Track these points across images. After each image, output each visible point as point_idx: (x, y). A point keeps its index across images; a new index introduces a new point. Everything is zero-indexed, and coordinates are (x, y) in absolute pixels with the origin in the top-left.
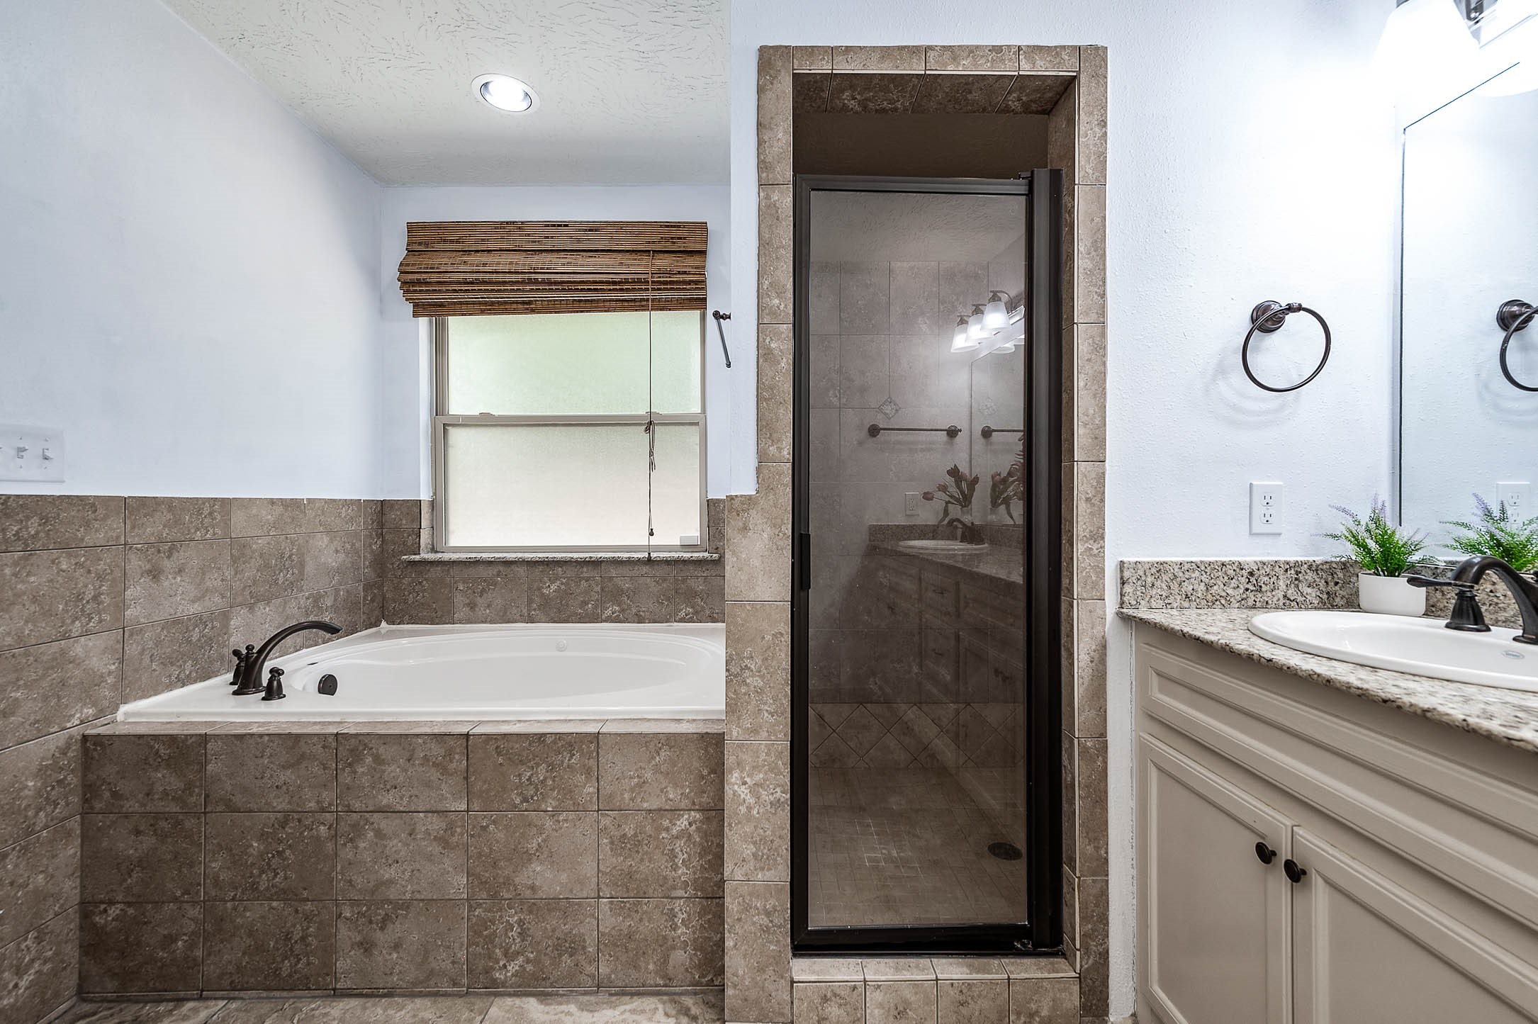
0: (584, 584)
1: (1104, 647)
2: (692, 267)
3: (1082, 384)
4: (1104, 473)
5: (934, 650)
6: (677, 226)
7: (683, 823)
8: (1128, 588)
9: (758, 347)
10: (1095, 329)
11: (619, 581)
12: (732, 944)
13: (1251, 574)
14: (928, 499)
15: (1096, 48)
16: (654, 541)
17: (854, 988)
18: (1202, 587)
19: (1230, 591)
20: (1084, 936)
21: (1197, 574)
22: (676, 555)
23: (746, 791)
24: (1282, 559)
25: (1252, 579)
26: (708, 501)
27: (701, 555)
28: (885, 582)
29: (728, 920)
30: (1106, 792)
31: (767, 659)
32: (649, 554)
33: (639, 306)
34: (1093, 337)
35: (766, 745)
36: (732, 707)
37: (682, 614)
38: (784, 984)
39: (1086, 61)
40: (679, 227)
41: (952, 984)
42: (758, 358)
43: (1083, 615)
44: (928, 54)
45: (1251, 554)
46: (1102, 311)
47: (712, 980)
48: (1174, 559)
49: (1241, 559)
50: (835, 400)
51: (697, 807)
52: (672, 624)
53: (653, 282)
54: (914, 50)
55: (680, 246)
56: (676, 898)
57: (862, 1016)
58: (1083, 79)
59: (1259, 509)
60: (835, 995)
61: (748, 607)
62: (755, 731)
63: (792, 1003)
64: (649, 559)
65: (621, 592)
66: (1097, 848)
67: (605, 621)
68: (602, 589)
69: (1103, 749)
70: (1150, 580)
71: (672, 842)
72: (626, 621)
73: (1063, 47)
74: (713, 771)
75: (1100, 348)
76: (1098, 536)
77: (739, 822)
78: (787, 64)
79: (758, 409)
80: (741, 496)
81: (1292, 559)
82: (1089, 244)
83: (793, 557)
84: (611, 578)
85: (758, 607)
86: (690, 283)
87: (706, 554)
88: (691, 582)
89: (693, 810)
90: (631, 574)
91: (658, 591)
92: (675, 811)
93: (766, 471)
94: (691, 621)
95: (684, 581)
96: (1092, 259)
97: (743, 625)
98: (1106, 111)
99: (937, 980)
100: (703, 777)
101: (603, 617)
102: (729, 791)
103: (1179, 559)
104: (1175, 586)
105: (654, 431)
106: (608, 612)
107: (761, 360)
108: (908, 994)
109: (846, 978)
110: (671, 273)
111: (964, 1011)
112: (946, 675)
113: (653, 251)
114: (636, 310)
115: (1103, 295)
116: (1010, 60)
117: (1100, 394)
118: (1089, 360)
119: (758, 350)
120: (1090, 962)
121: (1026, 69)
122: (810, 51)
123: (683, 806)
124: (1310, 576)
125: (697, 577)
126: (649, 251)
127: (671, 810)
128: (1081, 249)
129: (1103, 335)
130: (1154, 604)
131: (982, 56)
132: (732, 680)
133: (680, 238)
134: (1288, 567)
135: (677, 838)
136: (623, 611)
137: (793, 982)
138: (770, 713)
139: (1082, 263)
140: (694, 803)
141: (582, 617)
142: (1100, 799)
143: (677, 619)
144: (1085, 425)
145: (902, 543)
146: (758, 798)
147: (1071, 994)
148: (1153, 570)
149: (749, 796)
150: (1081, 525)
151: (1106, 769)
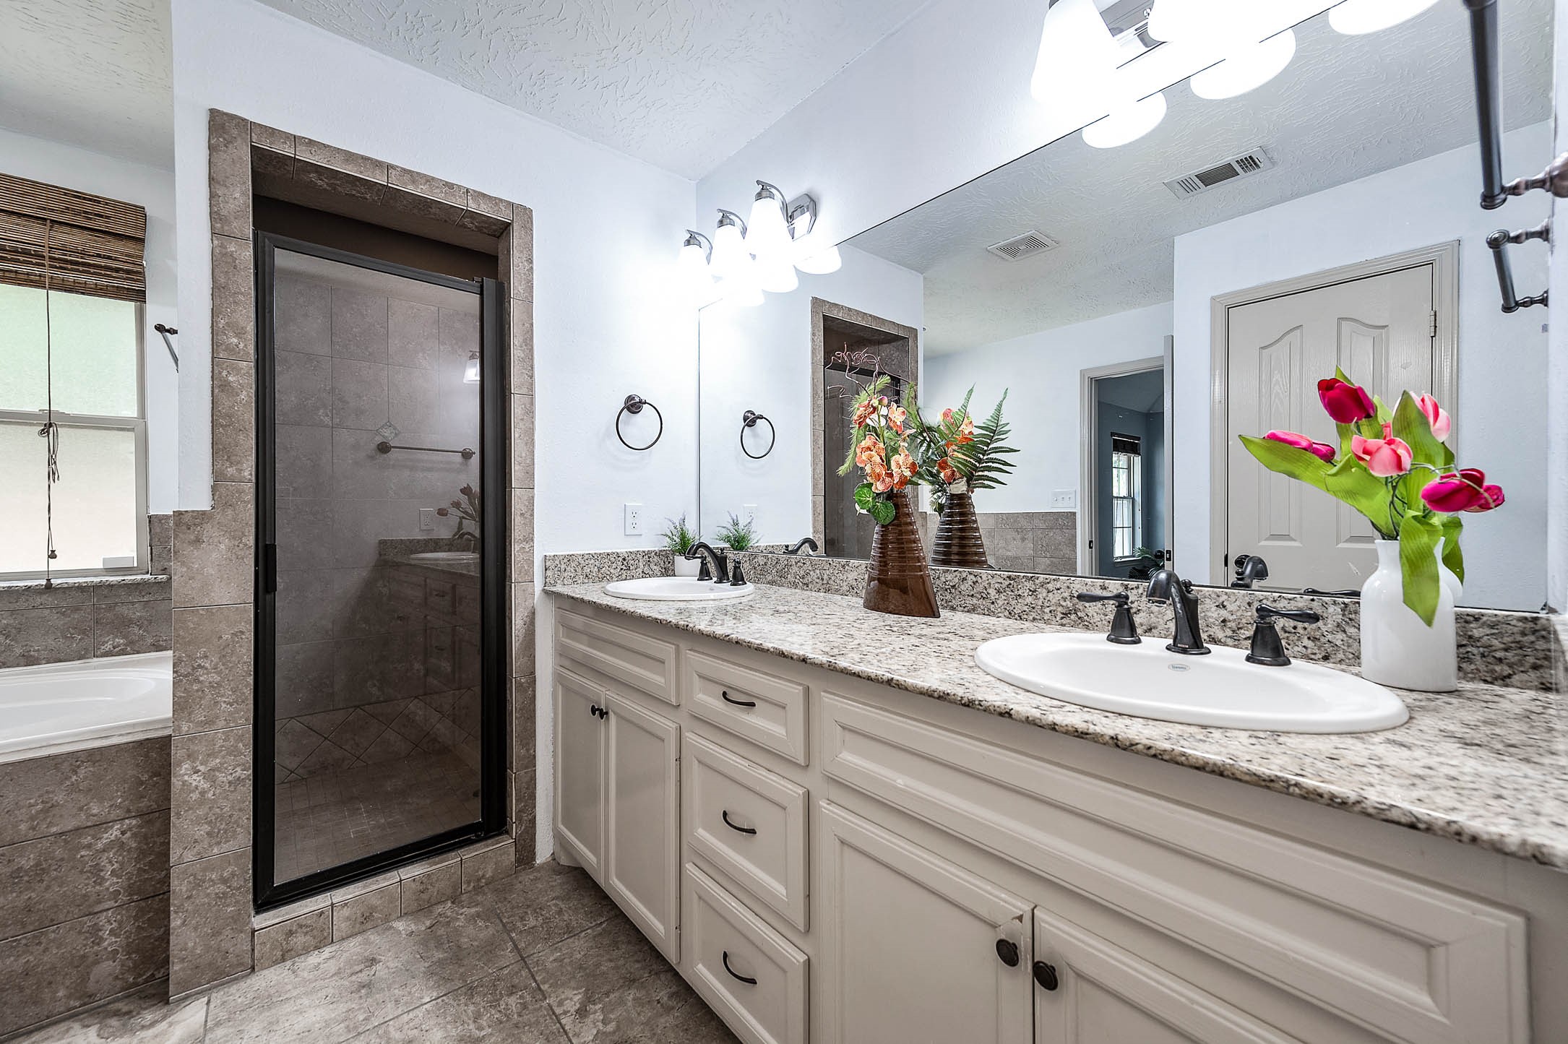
1: (533, 614)
2: (122, 254)
3: (517, 436)
4: (533, 497)
5: (436, 647)
6: (95, 200)
7: (114, 832)
8: (549, 573)
9: (212, 377)
10: (527, 399)
12: (179, 922)
13: (624, 559)
14: (443, 515)
15: (525, 208)
16: (55, 565)
17: (322, 913)
18: (596, 569)
19: (612, 571)
20: (519, 812)
21: (593, 561)
22: (97, 580)
23: (198, 779)
24: (641, 550)
25: (625, 563)
26: (150, 517)
27: (139, 577)
28: (385, 591)
29: (174, 901)
30: (534, 711)
31: (224, 656)
32: (49, 580)
33: (25, 280)
34: (525, 404)
35: (223, 733)
36: (180, 706)
37: (107, 647)
38: (245, 937)
39: (517, 215)
40: (99, 202)
41: (414, 880)
42: (213, 388)
43: (519, 594)
44: (390, 171)
45: (623, 547)
46: (531, 387)
47: (153, 975)
48: (579, 553)
49: (618, 551)
50: (327, 420)
51: (134, 814)
52: (88, 660)
53: (50, 257)
54: (378, 164)
55: (99, 224)
56: (101, 912)
57: (329, 935)
58: (515, 226)
59: (630, 520)
60: (301, 926)
61: (201, 612)
62: (210, 722)
63: (253, 950)
64: (49, 586)
66: (528, 750)
69: (533, 682)
70: (563, 567)
71: (96, 858)
73: (501, 200)
74: (157, 774)
75: (530, 412)
76: (530, 539)
77: (190, 809)
78: (244, 135)
79: (213, 433)
80: (193, 511)
81: (646, 550)
82: (521, 341)
83: (256, 564)
85: (214, 611)
86: (117, 270)
87: (148, 576)
88: (124, 610)
89: (127, 818)
91: (64, 625)
92: (103, 825)
93: (223, 490)
94: (122, 653)
95: (110, 609)
96: (524, 351)
97: (195, 629)
98: (532, 253)
99: (401, 881)
100: (142, 783)
102: (177, 783)
103: (582, 553)
104: (579, 570)
105: (56, 435)
107: (216, 391)
108: (375, 901)
109: (312, 909)
110: (83, 253)
111: (424, 896)
112: (446, 666)
113: (52, 221)
114: (19, 285)
115: (532, 377)
116: (460, 197)
117: (531, 443)
118: (522, 419)
119: (213, 381)
120: (523, 828)
121: (473, 207)
122: (272, 132)
123: (112, 817)
124: (656, 558)
125: (132, 603)
126: (45, 219)
127: (94, 826)
128: (516, 343)
129: (532, 403)
130: (566, 582)
131: (437, 187)
132: (181, 681)
133: (101, 216)
134: (645, 554)
135: (104, 851)
137: (254, 931)
138: (229, 703)
139: (516, 353)
140: (129, 811)
142: (530, 715)
143: (98, 653)
144: (520, 464)
145: (413, 556)
146: (214, 782)
147: (509, 855)
148: (565, 560)
149: (202, 782)
150: (517, 532)
151: (535, 696)
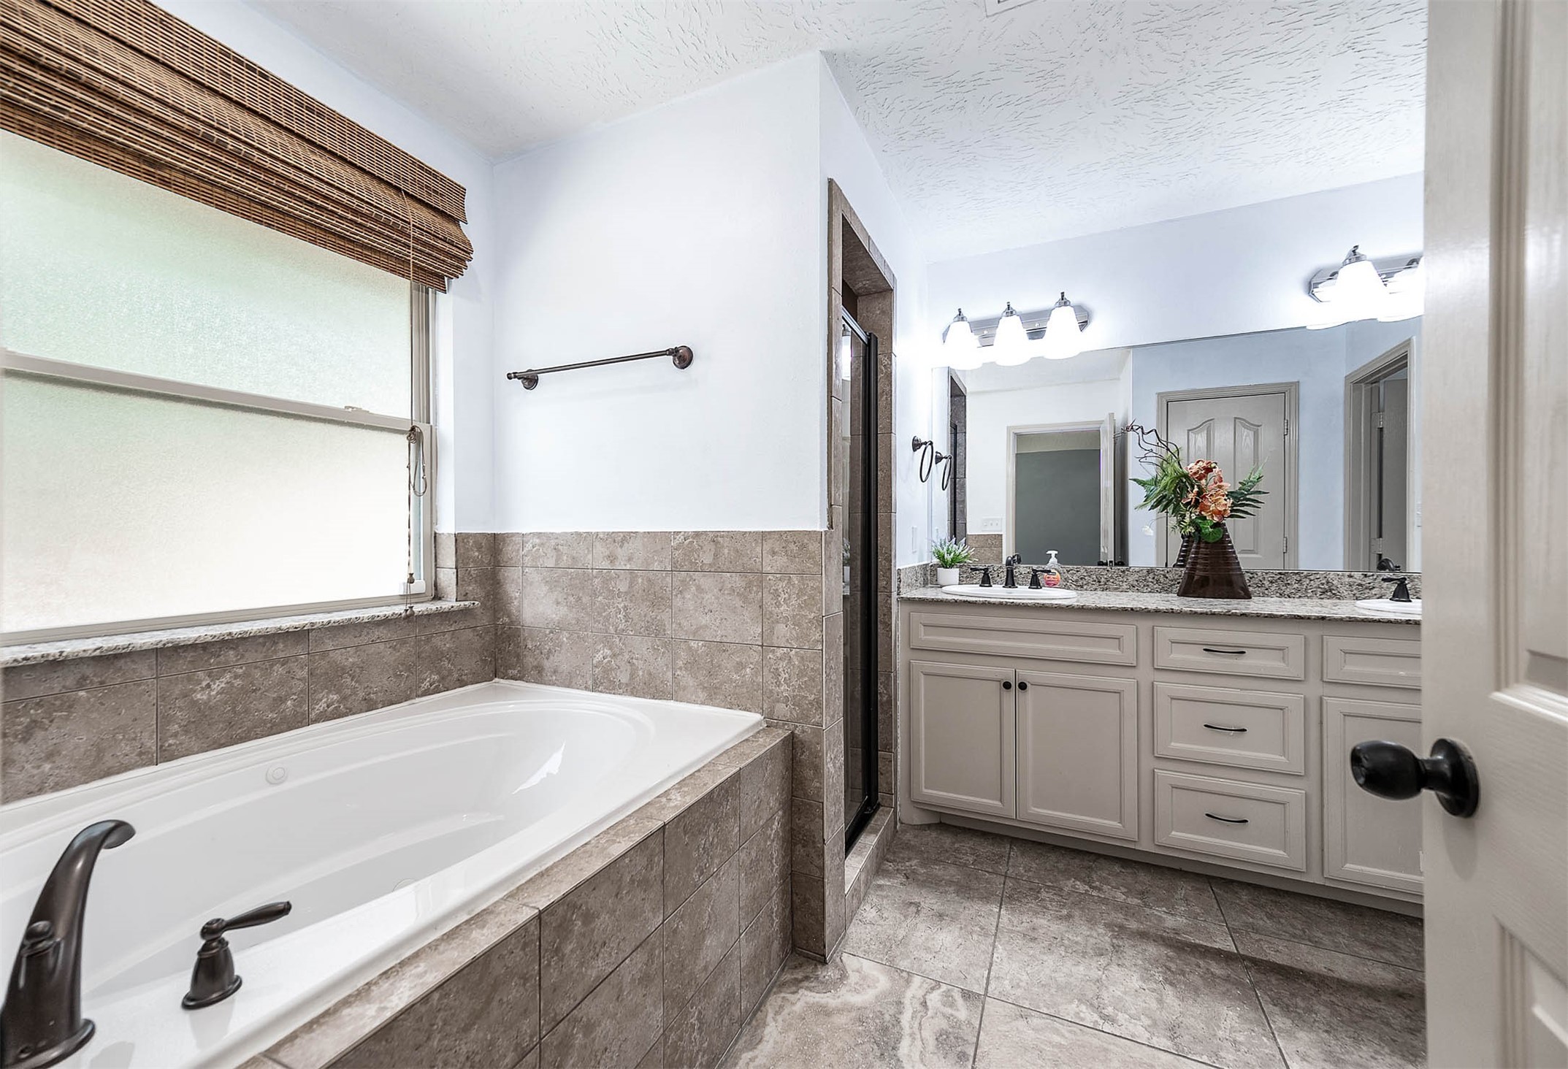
0: (279, 670)
11: (337, 656)
31: (837, 658)
36: (827, 701)
37: (426, 684)
40: (435, 176)
42: (829, 422)
52: (413, 701)
59: (914, 540)
65: (341, 671)
67: (316, 721)
68: (311, 673)
69: (896, 675)
72: (350, 712)
78: (841, 203)
84: (324, 654)
87: (453, 603)
88: (437, 641)
90: (357, 641)
91: (395, 660)
94: (437, 691)
95: (428, 640)
97: (830, 634)
101: (313, 716)
106: (322, 706)
125: (444, 633)
136: (344, 699)
141: (274, 725)
143: (420, 692)
151: (896, 687)
